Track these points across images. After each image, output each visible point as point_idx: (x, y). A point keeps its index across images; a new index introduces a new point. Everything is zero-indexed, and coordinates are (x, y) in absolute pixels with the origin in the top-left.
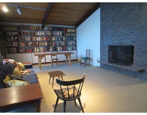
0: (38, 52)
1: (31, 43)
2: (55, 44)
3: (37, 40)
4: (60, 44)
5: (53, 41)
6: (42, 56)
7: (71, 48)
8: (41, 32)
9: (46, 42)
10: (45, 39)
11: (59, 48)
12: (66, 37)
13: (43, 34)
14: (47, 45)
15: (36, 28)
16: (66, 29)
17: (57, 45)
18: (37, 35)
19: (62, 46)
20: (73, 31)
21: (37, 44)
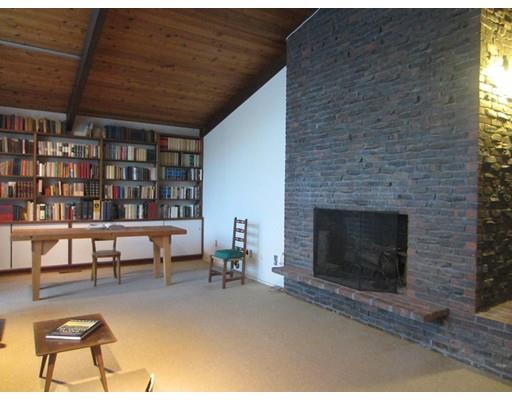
0: (42, 222)
1: (11, 184)
2: (118, 191)
3: (41, 175)
4: (136, 193)
5: (107, 182)
6: (43, 242)
8: (59, 145)
9: (80, 185)
10: (74, 172)
11: (130, 210)
12: (164, 168)
13: (68, 150)
14: (81, 194)
15: (41, 125)
16: (164, 137)
17: (126, 197)
18: (40, 153)
19: (146, 203)
20: (192, 146)
21: (40, 190)
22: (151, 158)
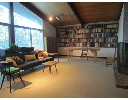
0: (78, 47)
1: (73, 39)
2: (93, 40)
3: (78, 37)
4: (98, 40)
7: (111, 45)
8: (81, 31)
9: (85, 39)
10: (84, 36)
11: (96, 45)
12: (106, 34)
13: (83, 32)
14: (85, 41)
15: (78, 27)
17: (95, 41)
18: (78, 33)
19: (101, 43)
21: (78, 40)
22: (102, 31)
